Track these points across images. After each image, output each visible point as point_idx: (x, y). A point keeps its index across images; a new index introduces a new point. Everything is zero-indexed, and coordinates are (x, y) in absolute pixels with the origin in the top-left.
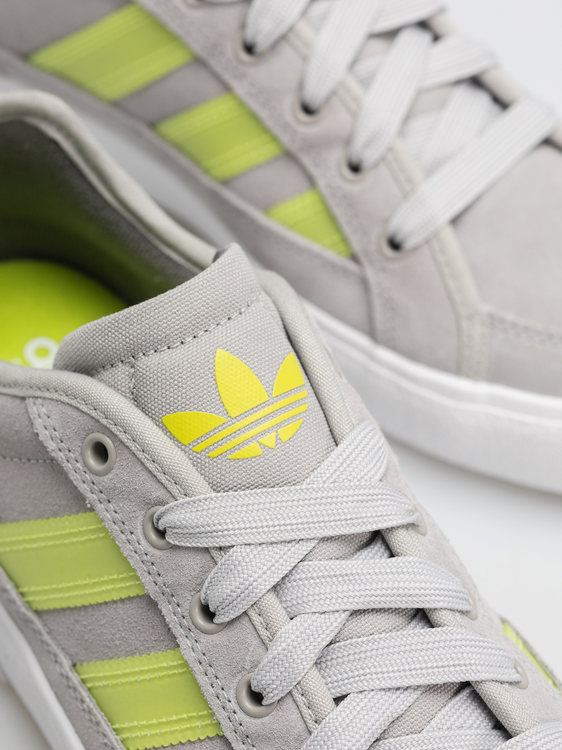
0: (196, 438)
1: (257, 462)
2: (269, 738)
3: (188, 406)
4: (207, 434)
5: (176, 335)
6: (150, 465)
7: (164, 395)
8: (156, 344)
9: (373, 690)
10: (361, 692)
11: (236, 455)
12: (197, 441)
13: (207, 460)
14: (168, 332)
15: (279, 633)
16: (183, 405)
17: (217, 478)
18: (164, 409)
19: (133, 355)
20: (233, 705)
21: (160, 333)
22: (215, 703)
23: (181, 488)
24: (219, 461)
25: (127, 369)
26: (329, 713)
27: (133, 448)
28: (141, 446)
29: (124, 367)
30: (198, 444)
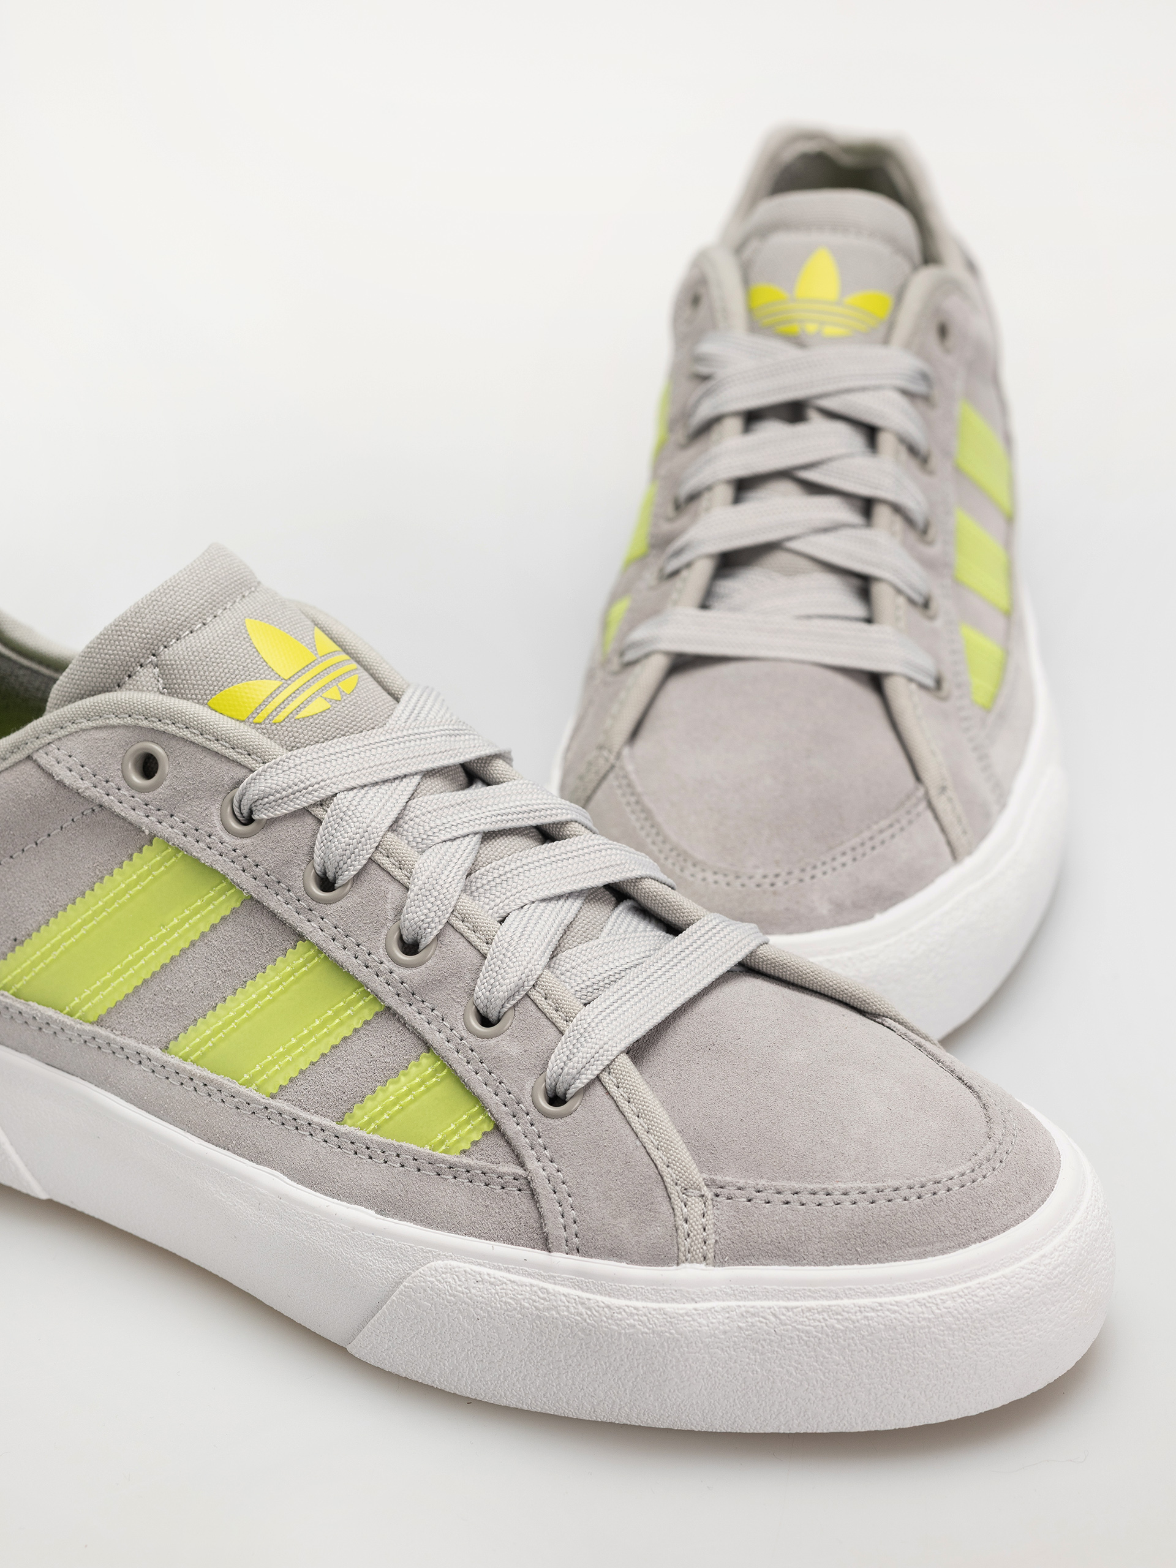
0: (253, 709)
1: (328, 716)
2: (440, 981)
3: (234, 680)
4: (264, 701)
5: (195, 616)
6: (215, 746)
7: (203, 678)
8: (177, 631)
9: (533, 902)
10: (522, 907)
11: (304, 713)
12: (256, 712)
13: (274, 727)
14: (187, 614)
15: (416, 866)
16: (229, 680)
17: (291, 742)
18: (208, 692)
19: (154, 651)
20: (388, 965)
21: (178, 617)
22: (364, 975)
23: (257, 756)
24: (288, 724)
25: (150, 670)
26: (496, 932)
27: (189, 736)
28: (197, 729)
29: (145, 670)
30: (258, 714)
